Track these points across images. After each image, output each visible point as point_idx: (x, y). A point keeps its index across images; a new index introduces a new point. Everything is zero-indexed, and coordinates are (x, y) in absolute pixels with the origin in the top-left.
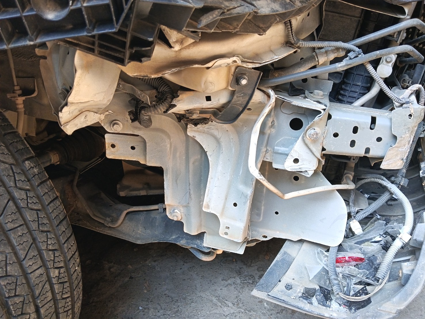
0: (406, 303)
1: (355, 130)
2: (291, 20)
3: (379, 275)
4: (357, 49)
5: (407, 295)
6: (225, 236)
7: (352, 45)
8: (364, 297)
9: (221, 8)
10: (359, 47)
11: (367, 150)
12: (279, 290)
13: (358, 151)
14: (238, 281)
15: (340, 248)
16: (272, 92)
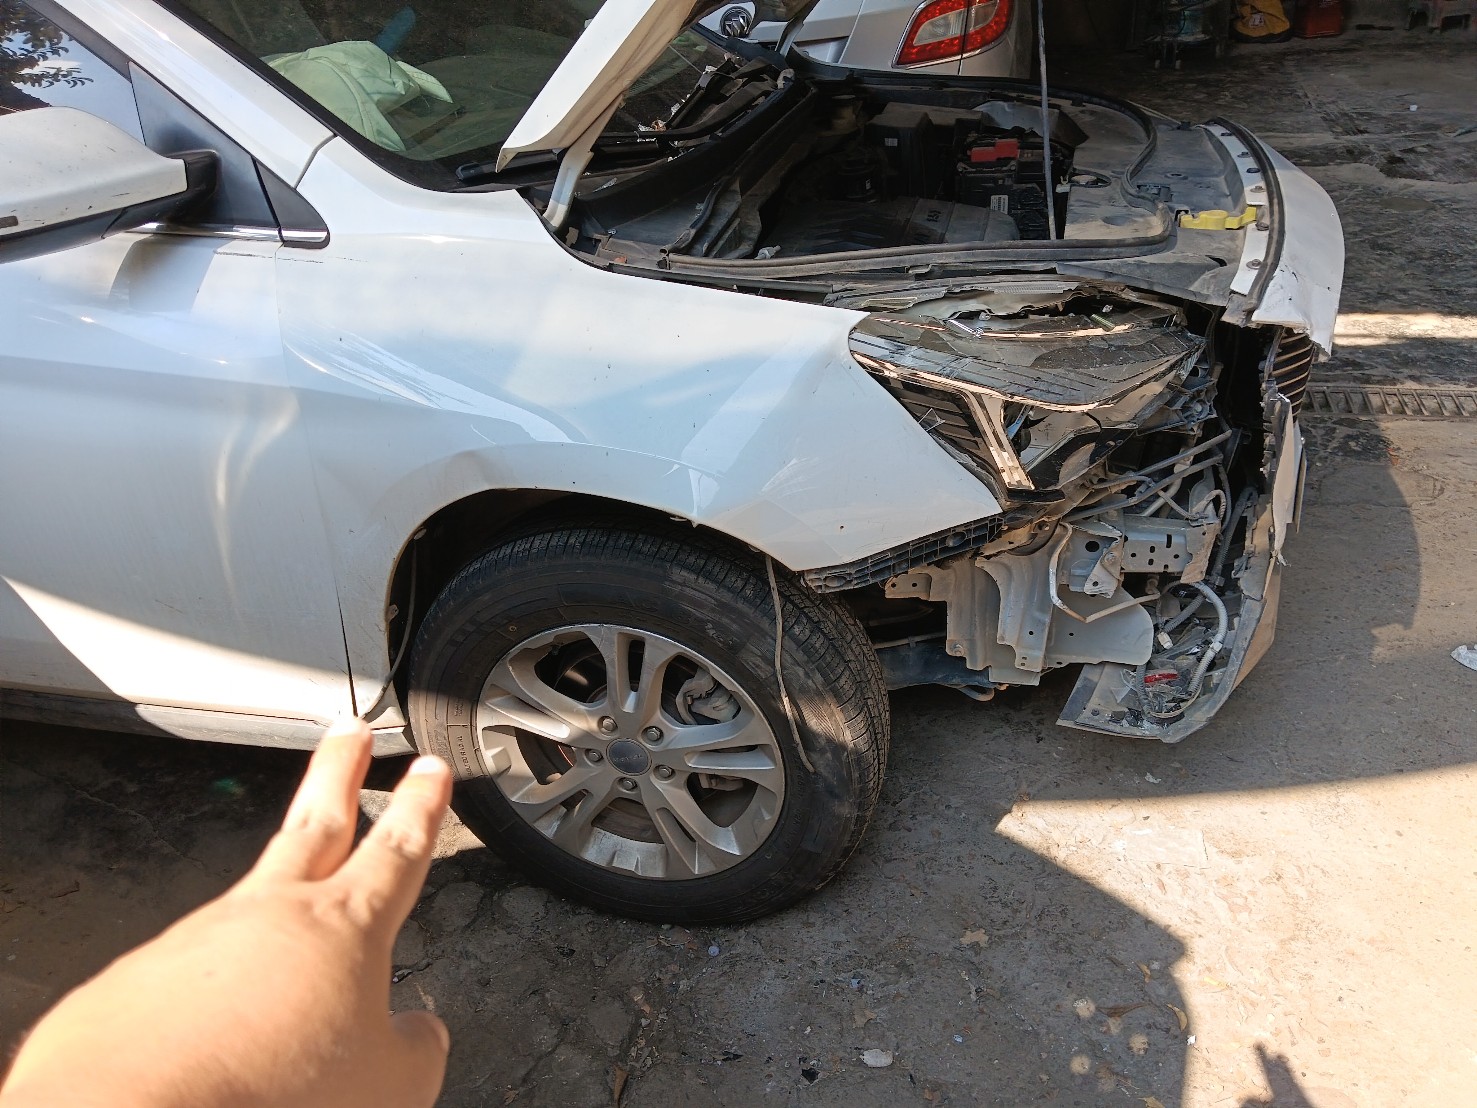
0: (1215, 711)
1: (1152, 549)
3: (1192, 688)
4: (1148, 479)
5: (1216, 703)
6: (1023, 667)
7: (1142, 475)
8: (1178, 712)
10: (1147, 475)
11: (1166, 567)
12: (1085, 716)
13: (1158, 568)
14: (1009, 731)
15: (1149, 665)
16: (1070, 527)
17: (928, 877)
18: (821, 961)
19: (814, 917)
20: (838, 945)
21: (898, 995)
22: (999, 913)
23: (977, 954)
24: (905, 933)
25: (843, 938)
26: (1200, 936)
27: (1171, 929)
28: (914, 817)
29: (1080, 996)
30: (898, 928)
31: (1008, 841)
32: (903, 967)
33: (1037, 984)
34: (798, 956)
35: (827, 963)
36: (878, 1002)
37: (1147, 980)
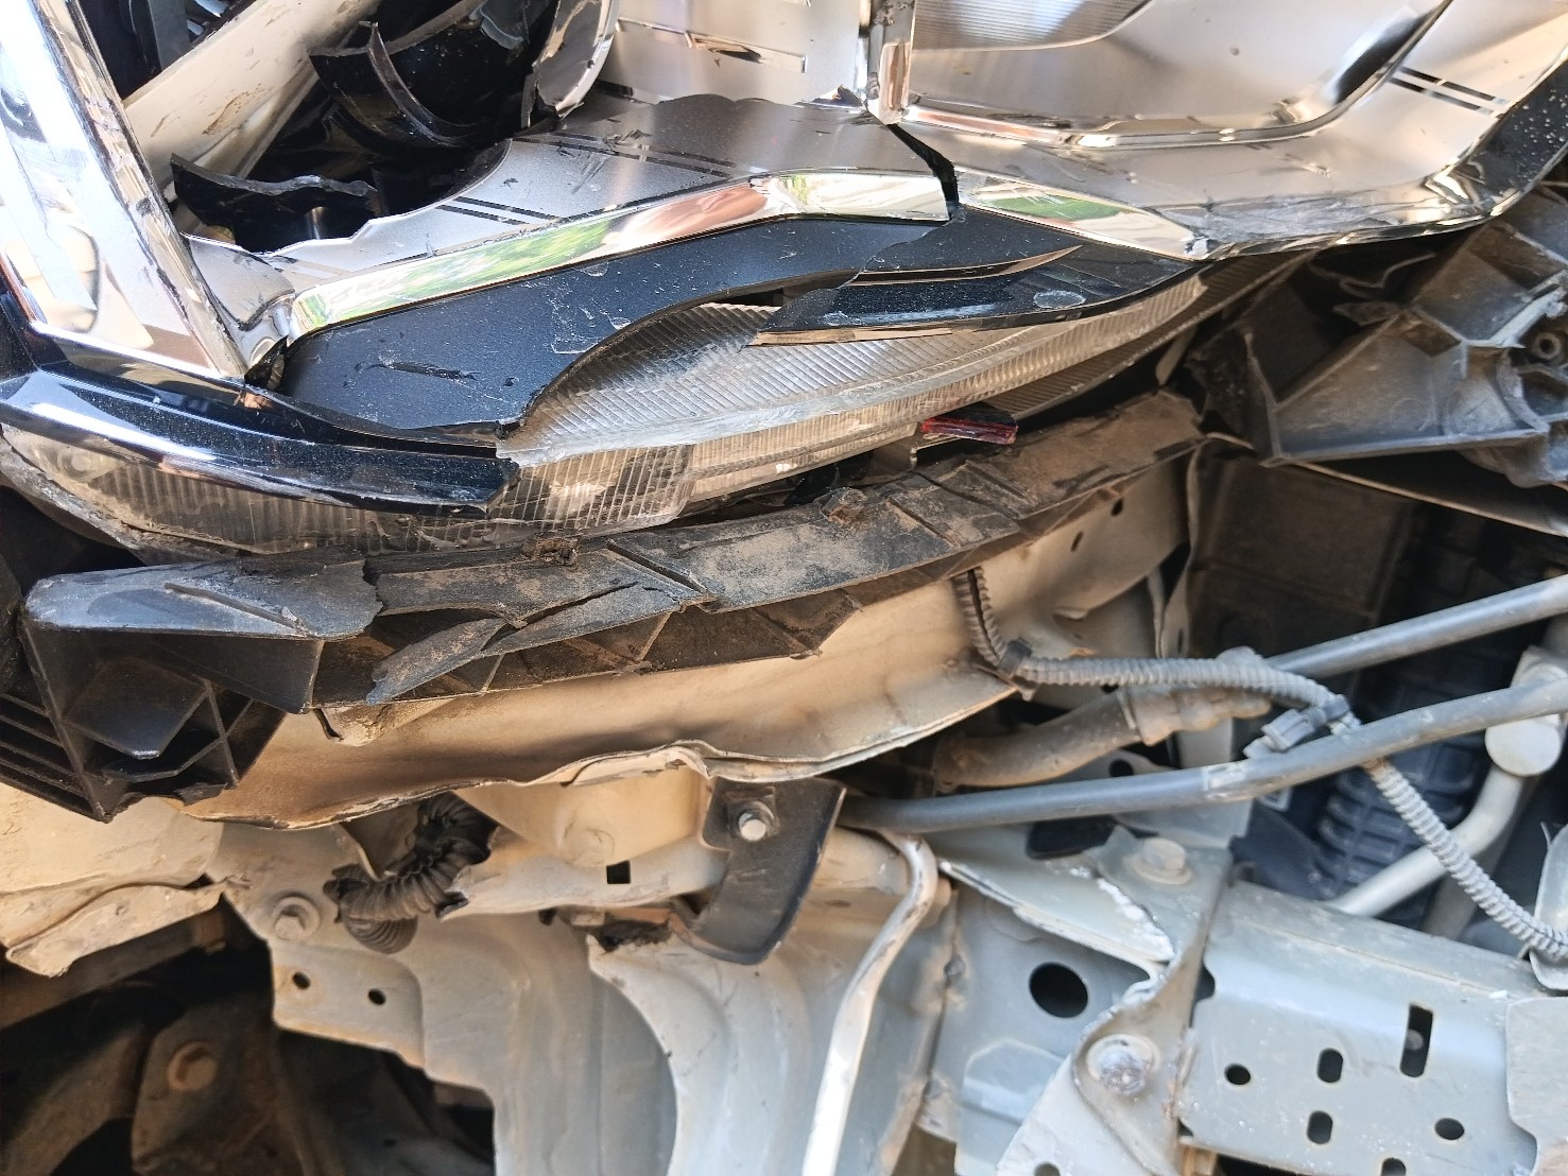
1: (1330, 1066)
2: (976, 572)
4: (1322, 696)
7: (1297, 672)
9: (493, 616)
10: (1332, 680)
11: (1393, 1170)
13: (1348, 1168)
16: (919, 857)
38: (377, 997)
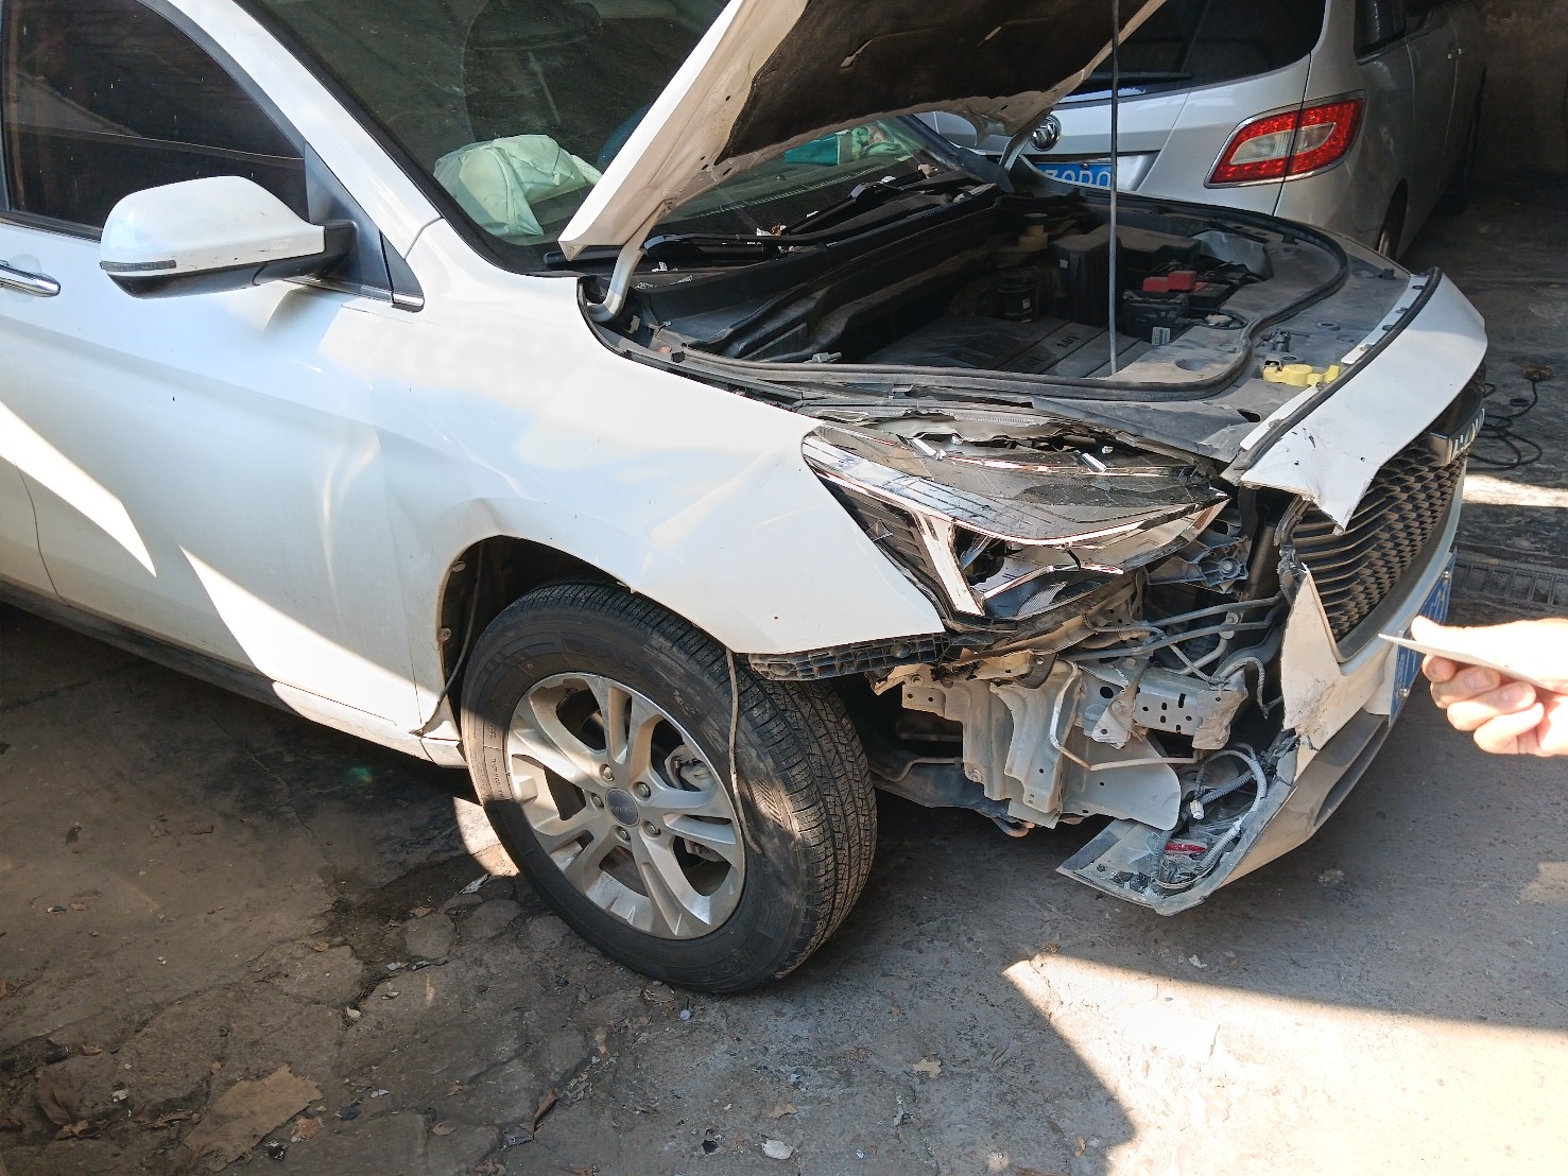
1: (1164, 706)
4: (1159, 631)
6: (1029, 805)
7: (1155, 626)
10: (1162, 628)
11: (1178, 727)
12: (1089, 869)
13: (1170, 727)
15: (1175, 832)
16: (1074, 666)
17: (915, 1000)
18: (773, 1049)
19: (789, 1009)
20: (796, 1039)
21: (828, 1100)
22: (965, 1050)
23: (922, 1082)
24: (865, 1046)
25: (805, 1034)
26: (1159, 1127)
27: (1131, 1113)
28: (932, 941)
29: (1000, 1149)
30: (861, 1038)
31: (1011, 986)
32: (847, 1076)
33: (963, 1126)
34: (756, 1039)
35: (778, 1053)
36: (806, 1101)
37: (1078, 1154)
38: (931, 699)
